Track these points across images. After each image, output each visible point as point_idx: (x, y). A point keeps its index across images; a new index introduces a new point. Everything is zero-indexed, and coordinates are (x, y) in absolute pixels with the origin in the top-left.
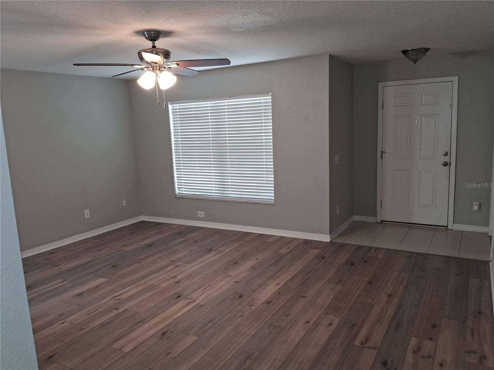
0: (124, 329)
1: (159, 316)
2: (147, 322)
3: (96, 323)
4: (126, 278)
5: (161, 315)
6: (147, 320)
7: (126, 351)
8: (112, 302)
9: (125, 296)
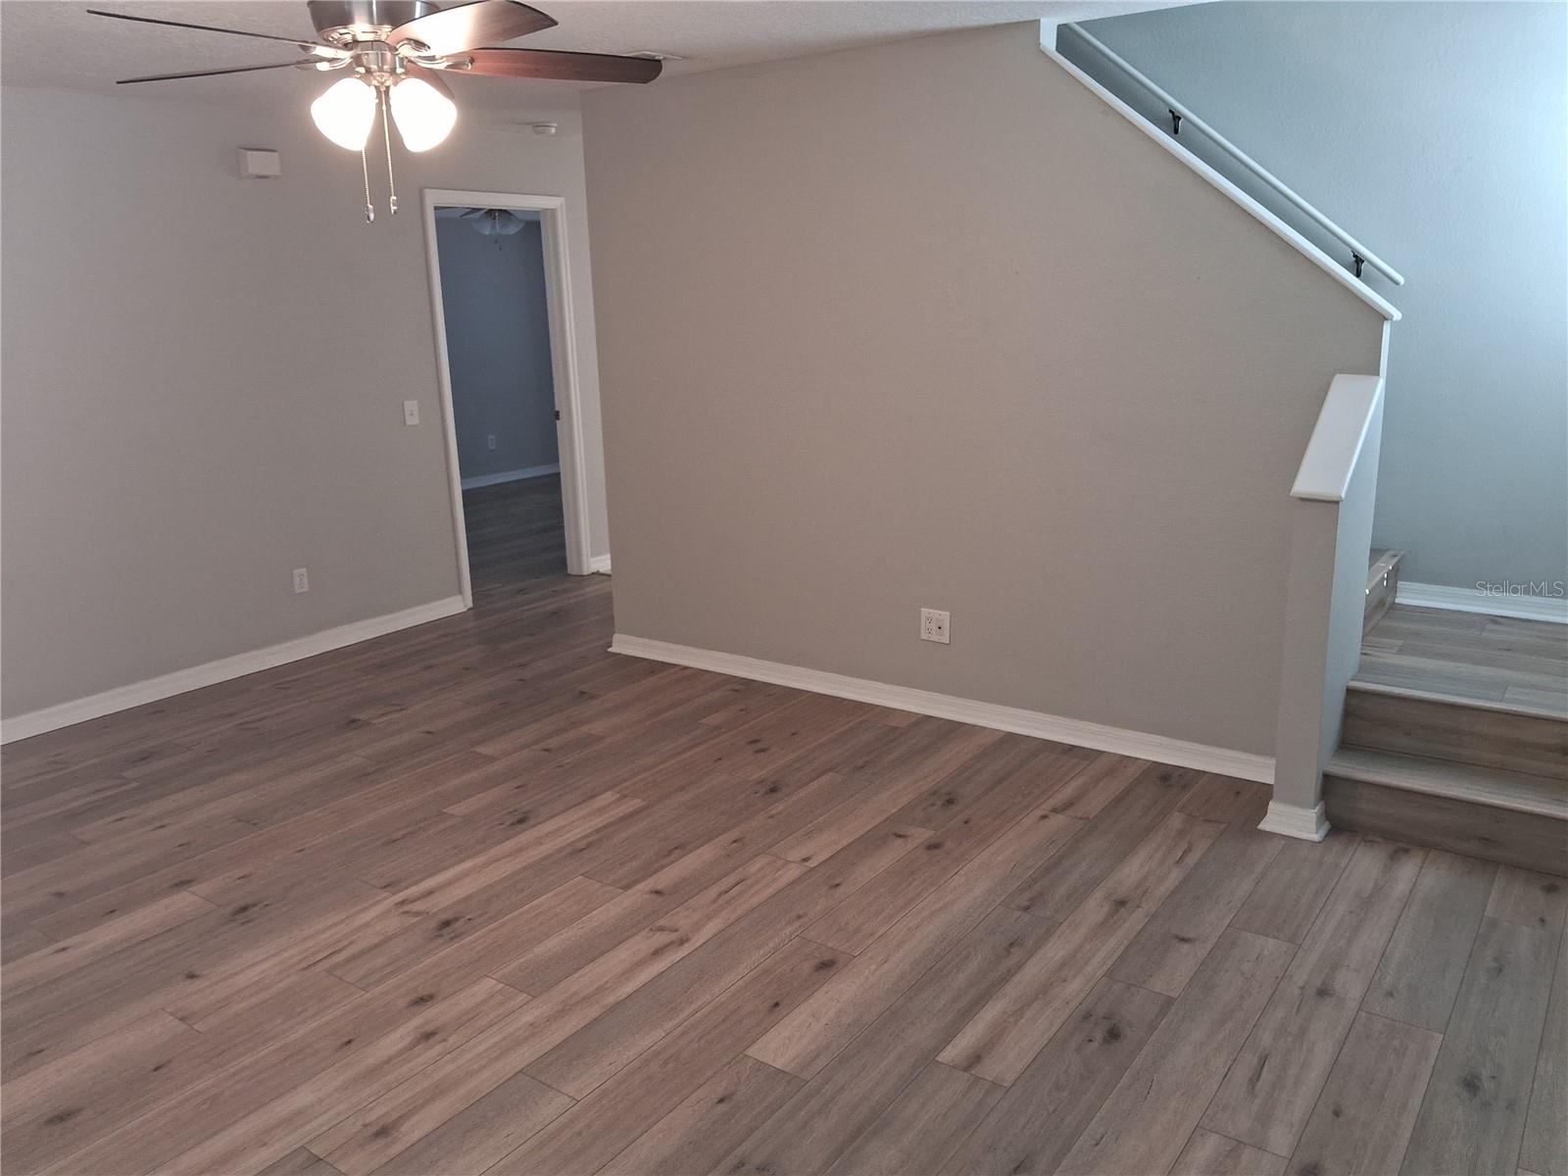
0: (624, 835)
1: (525, 864)
2: (562, 849)
3: (705, 854)
4: (657, 1054)
5: (519, 866)
6: (563, 854)
7: (609, 793)
8: (682, 919)
9: (640, 945)
